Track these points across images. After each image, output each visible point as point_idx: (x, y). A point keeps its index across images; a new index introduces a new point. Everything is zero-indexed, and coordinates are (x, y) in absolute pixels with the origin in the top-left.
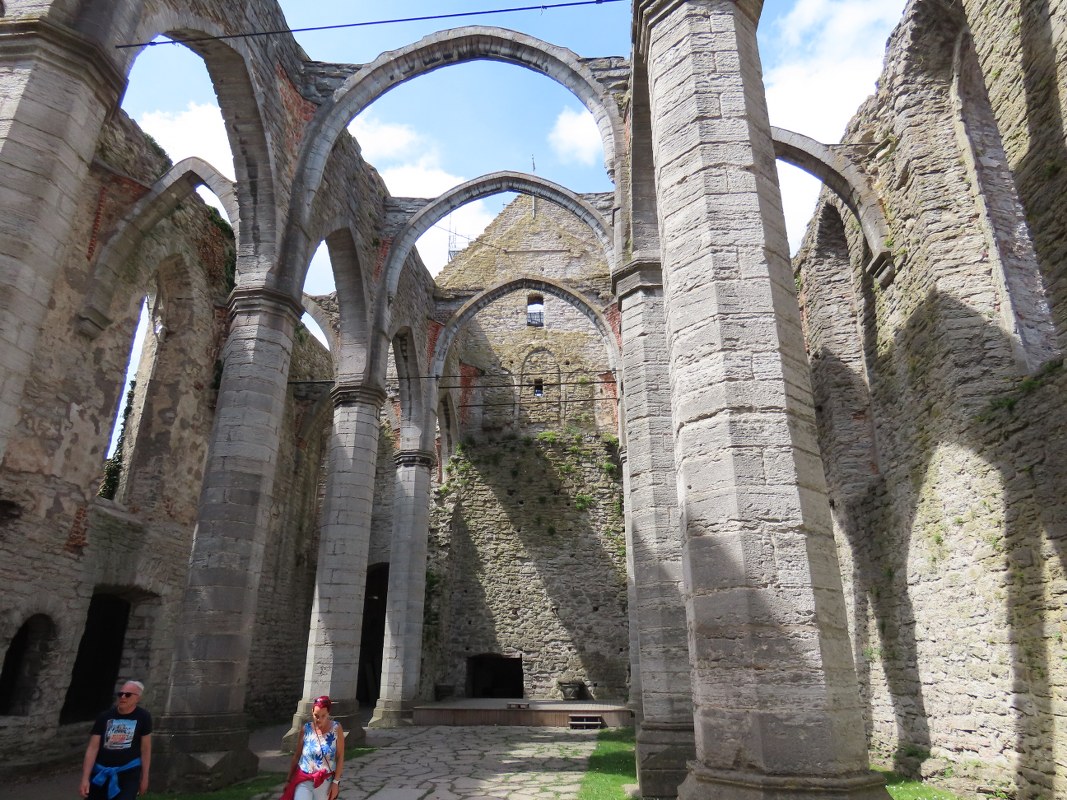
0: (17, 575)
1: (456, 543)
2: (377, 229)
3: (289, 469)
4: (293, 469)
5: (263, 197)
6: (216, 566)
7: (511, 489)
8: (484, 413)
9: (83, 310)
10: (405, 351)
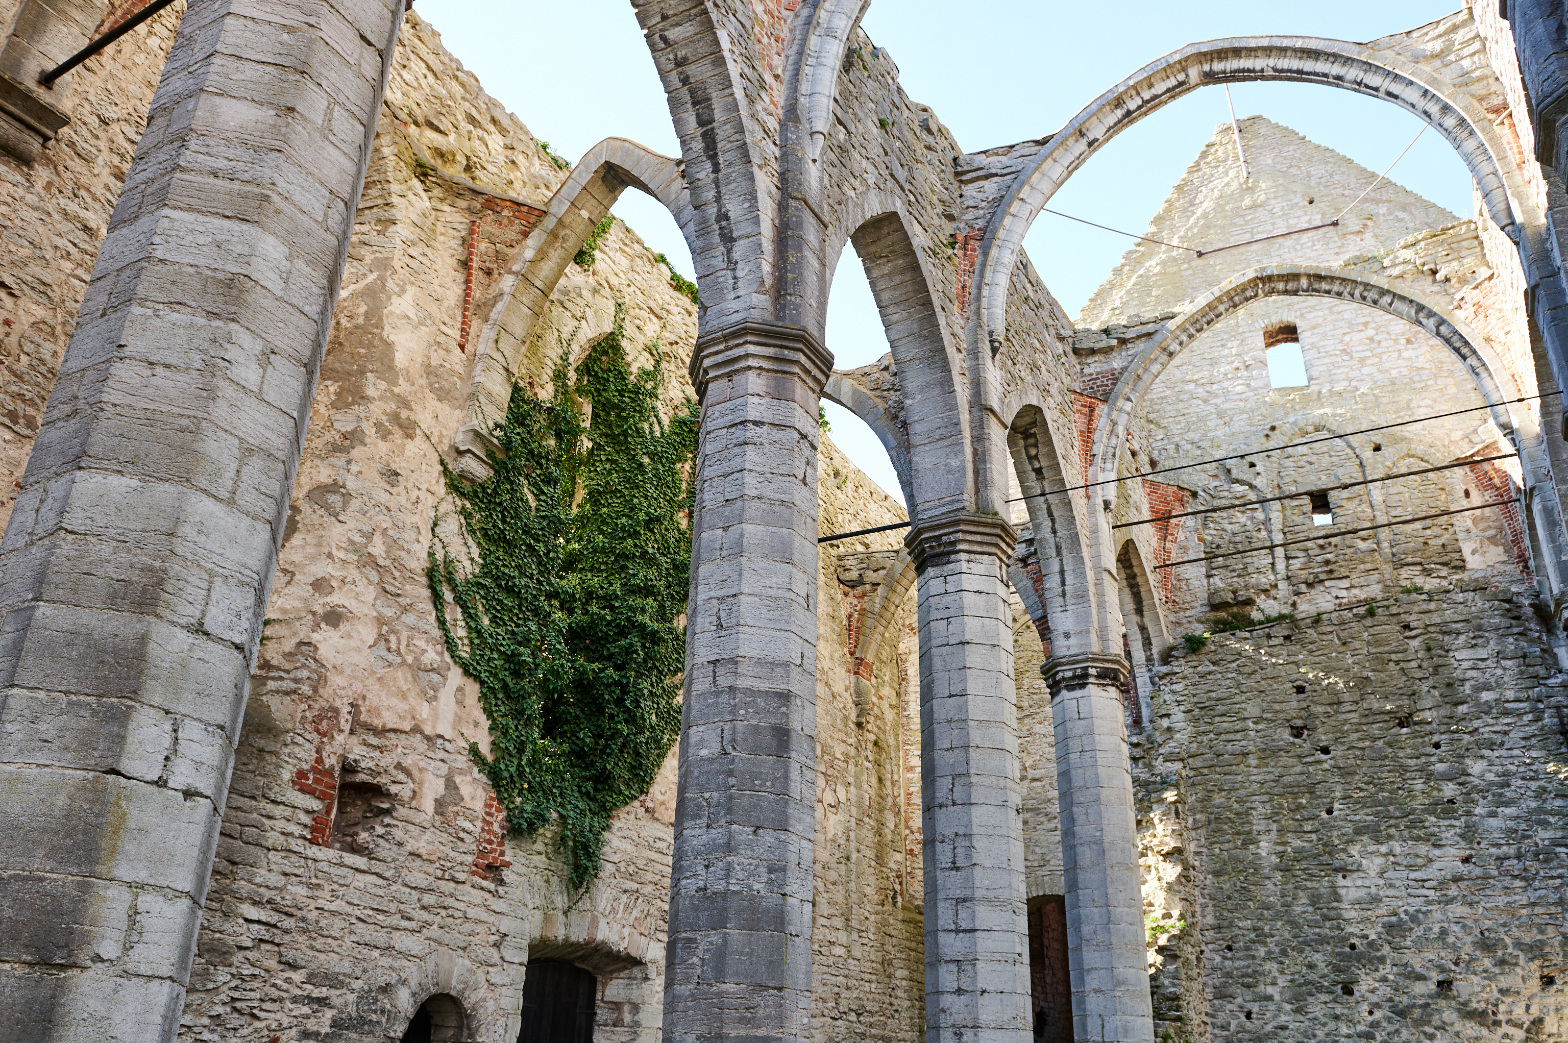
0: (396, 920)
1: (1192, 847)
2: (950, 218)
3: (846, 718)
4: (853, 717)
5: (728, 156)
6: (720, 887)
7: (1299, 723)
8: (1209, 576)
9: (460, 437)
10: (1036, 457)
